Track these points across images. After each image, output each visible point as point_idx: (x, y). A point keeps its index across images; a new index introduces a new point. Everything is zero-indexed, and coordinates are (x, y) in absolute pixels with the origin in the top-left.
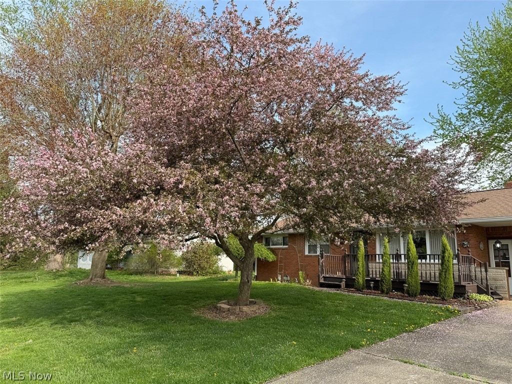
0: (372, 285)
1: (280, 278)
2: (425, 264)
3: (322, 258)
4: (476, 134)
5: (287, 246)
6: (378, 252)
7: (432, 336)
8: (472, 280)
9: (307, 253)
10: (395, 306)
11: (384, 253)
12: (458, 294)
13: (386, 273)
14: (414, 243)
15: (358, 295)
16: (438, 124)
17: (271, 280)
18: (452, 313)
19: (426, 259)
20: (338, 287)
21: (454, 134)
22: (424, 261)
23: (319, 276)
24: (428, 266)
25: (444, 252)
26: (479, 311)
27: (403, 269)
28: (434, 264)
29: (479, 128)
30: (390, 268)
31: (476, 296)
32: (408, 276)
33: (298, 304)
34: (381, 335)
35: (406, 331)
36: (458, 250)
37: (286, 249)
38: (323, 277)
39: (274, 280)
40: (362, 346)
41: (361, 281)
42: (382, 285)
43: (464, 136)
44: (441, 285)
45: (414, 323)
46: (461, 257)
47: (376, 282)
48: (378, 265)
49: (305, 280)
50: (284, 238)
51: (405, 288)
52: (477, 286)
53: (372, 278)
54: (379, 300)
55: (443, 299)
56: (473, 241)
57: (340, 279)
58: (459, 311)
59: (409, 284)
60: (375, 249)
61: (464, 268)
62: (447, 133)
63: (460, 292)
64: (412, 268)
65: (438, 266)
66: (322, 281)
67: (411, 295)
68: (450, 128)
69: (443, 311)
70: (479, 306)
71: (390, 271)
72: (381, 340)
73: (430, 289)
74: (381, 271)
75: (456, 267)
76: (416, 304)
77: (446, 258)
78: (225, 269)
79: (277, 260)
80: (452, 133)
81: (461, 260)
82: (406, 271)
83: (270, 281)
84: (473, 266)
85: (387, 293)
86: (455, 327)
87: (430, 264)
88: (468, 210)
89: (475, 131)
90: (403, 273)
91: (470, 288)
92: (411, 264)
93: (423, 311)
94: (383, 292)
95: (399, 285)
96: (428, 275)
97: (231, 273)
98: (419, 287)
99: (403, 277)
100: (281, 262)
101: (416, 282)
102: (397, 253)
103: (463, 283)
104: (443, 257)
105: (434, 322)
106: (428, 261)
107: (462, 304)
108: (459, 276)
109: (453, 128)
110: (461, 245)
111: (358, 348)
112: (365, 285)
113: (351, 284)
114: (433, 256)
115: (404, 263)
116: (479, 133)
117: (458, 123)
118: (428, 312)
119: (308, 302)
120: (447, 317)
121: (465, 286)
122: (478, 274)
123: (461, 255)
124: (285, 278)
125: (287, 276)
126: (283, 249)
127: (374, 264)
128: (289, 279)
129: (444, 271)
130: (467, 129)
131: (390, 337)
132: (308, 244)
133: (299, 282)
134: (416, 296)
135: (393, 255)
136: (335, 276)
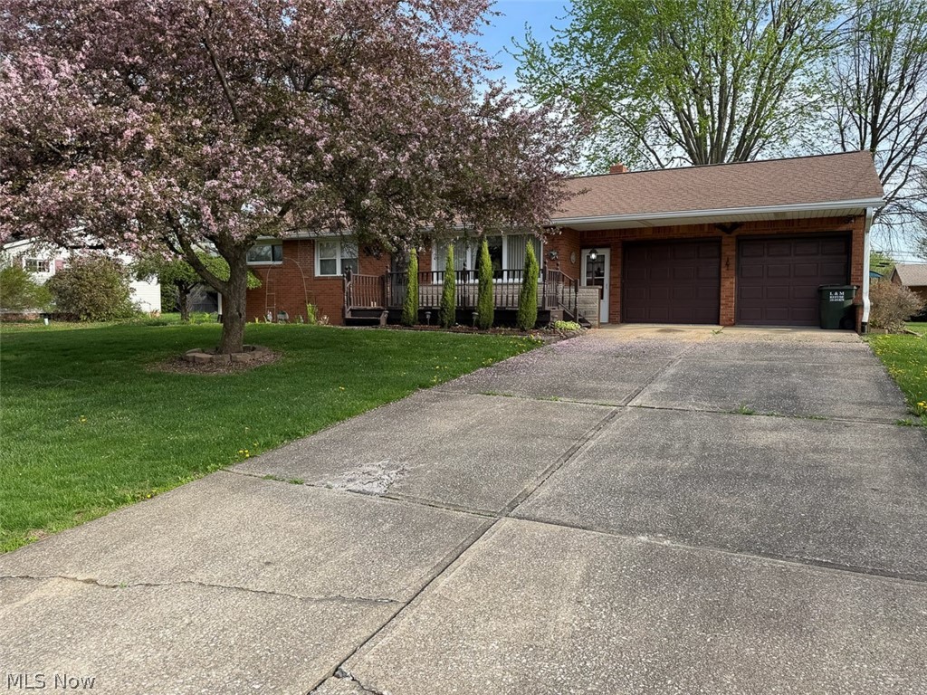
0: (428, 317)
1: (270, 317)
2: (502, 284)
3: (349, 280)
4: (579, 80)
5: (280, 263)
6: (434, 268)
7: (514, 368)
8: (558, 304)
9: (318, 273)
10: (464, 340)
11: (447, 269)
12: (541, 322)
13: (449, 298)
14: (490, 253)
15: (408, 332)
16: (524, 58)
17: (257, 320)
18: (533, 345)
19: (502, 277)
20: (377, 323)
21: (547, 77)
22: (500, 281)
23: (343, 310)
24: (505, 287)
25: (528, 265)
26: (564, 342)
27: (473, 293)
28: (513, 284)
29: (582, 71)
30: (454, 291)
31: (560, 323)
32: (479, 300)
33: (325, 347)
34: (454, 372)
35: (483, 366)
36: (545, 263)
37: (279, 267)
38: (351, 310)
39: (262, 319)
40: (433, 384)
41: (412, 312)
42: (442, 316)
43: (561, 83)
44: (521, 311)
45: (492, 356)
46: (547, 273)
47: (434, 312)
48: (435, 288)
49: (318, 316)
50: (273, 247)
51: (475, 318)
52: (564, 311)
53: (427, 307)
54: (441, 335)
55: (523, 330)
56: (563, 251)
57: (379, 312)
58: (542, 341)
59: (479, 313)
60: (430, 264)
61: (550, 288)
62: (535, 76)
63: (543, 319)
64: (485, 289)
65: (517, 287)
66: (348, 316)
67: (482, 327)
68: (541, 67)
69: (524, 342)
70: (566, 335)
71: (453, 296)
72: (455, 377)
73: (507, 318)
74: (440, 297)
75: (540, 288)
76: (489, 337)
77: (530, 274)
78: (145, 308)
79: (264, 286)
80: (544, 76)
81: (547, 278)
82: (476, 296)
83: (255, 321)
84: (561, 286)
85: (449, 327)
86: (539, 357)
87: (507, 284)
88: (565, 205)
89: (577, 77)
90: (471, 299)
91: (556, 312)
92: (483, 287)
93: (500, 344)
94: (442, 325)
95: (465, 316)
96: (504, 300)
97: (158, 315)
98: (493, 317)
99: (471, 305)
100: (270, 290)
101: (489, 309)
102: (464, 269)
103: (547, 308)
104: (527, 272)
105: (514, 354)
106: (505, 280)
107: (546, 334)
108: (544, 298)
109: (547, 67)
110: (549, 257)
111: (428, 387)
112: (417, 318)
113: (396, 318)
114: (512, 273)
115: (474, 285)
116: (582, 79)
117: (555, 61)
118: (506, 344)
119: (339, 343)
120: (529, 349)
121: (549, 312)
122: (566, 295)
123: (548, 270)
124: (280, 316)
125: (284, 313)
126: (273, 267)
127: (430, 288)
128: (287, 317)
129: (527, 291)
130: (565, 72)
131: (465, 373)
132: (319, 259)
133: (307, 321)
134: (487, 328)
135: (458, 272)
136: (368, 308)
